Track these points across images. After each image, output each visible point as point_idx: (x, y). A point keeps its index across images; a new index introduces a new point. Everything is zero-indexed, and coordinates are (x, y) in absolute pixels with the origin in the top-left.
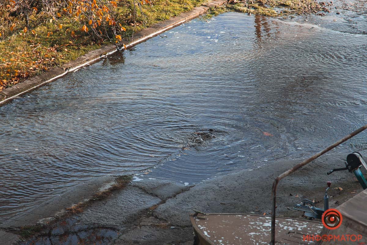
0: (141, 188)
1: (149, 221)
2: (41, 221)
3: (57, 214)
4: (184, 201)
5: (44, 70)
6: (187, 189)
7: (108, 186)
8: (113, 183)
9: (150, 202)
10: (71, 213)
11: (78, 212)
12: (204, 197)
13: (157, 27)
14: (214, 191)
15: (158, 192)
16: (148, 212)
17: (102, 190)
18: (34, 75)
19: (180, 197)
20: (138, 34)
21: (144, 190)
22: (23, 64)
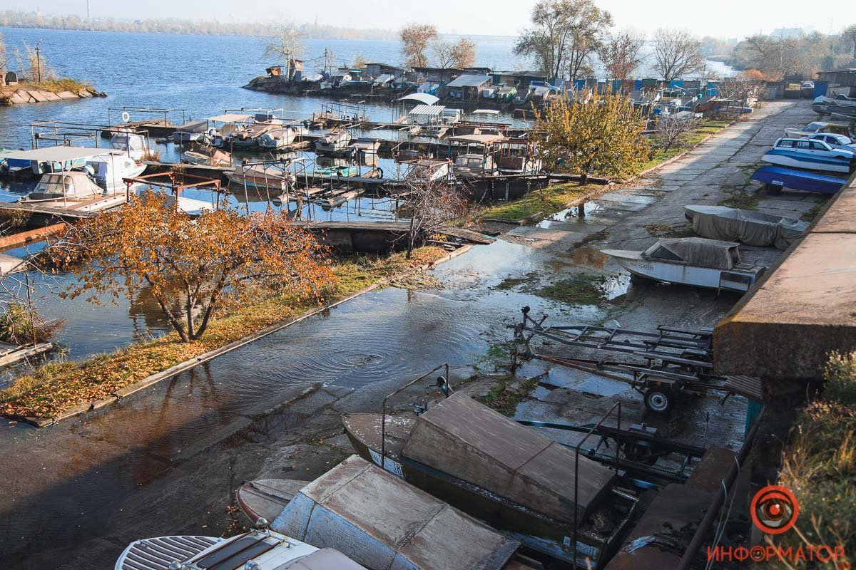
0: (326, 391)
1: (328, 412)
2: (266, 412)
3: (276, 407)
4: (350, 399)
5: (282, 320)
6: (353, 392)
7: (308, 390)
8: (311, 388)
9: (330, 400)
10: (284, 406)
11: (288, 406)
12: (361, 397)
13: (349, 296)
14: (368, 393)
15: (336, 393)
16: (329, 406)
17: (304, 392)
18: (276, 323)
19: (348, 397)
20: (338, 300)
21: (328, 392)
22: (271, 317)
